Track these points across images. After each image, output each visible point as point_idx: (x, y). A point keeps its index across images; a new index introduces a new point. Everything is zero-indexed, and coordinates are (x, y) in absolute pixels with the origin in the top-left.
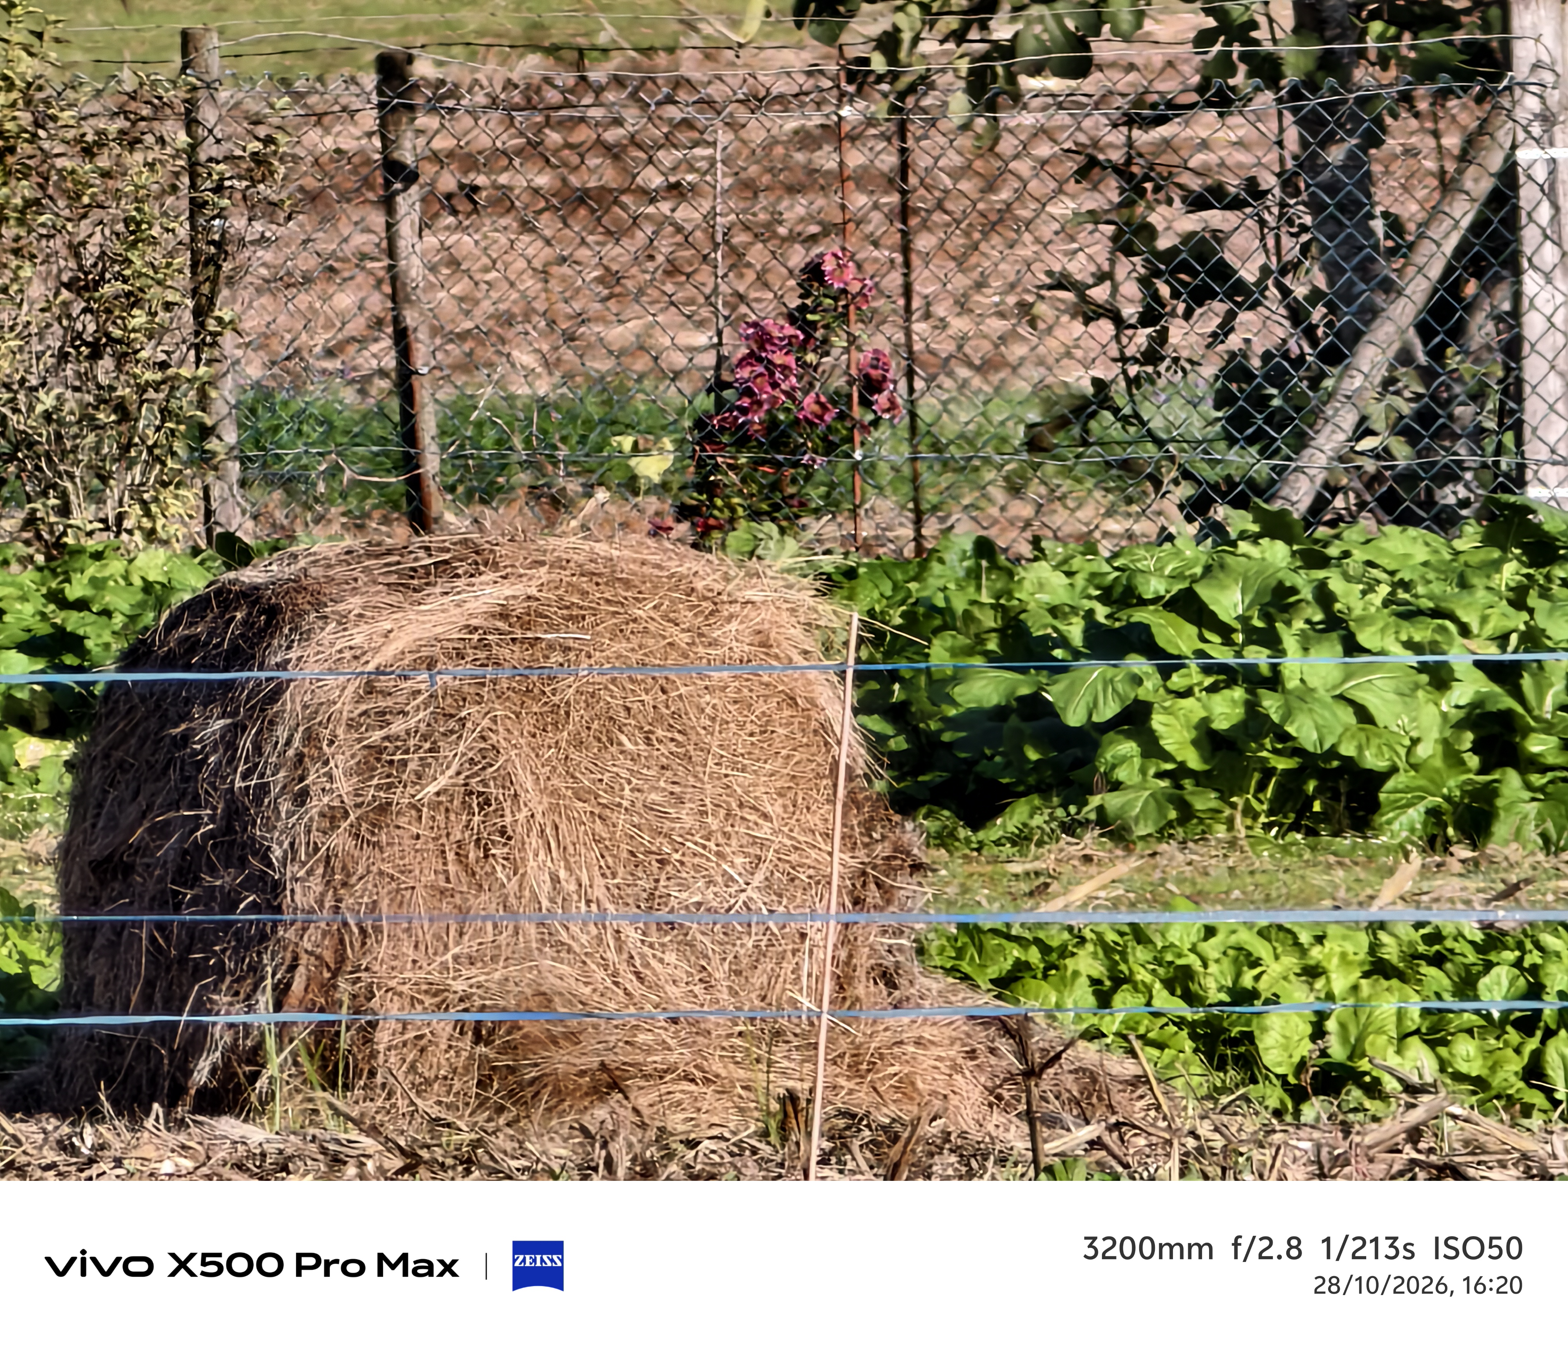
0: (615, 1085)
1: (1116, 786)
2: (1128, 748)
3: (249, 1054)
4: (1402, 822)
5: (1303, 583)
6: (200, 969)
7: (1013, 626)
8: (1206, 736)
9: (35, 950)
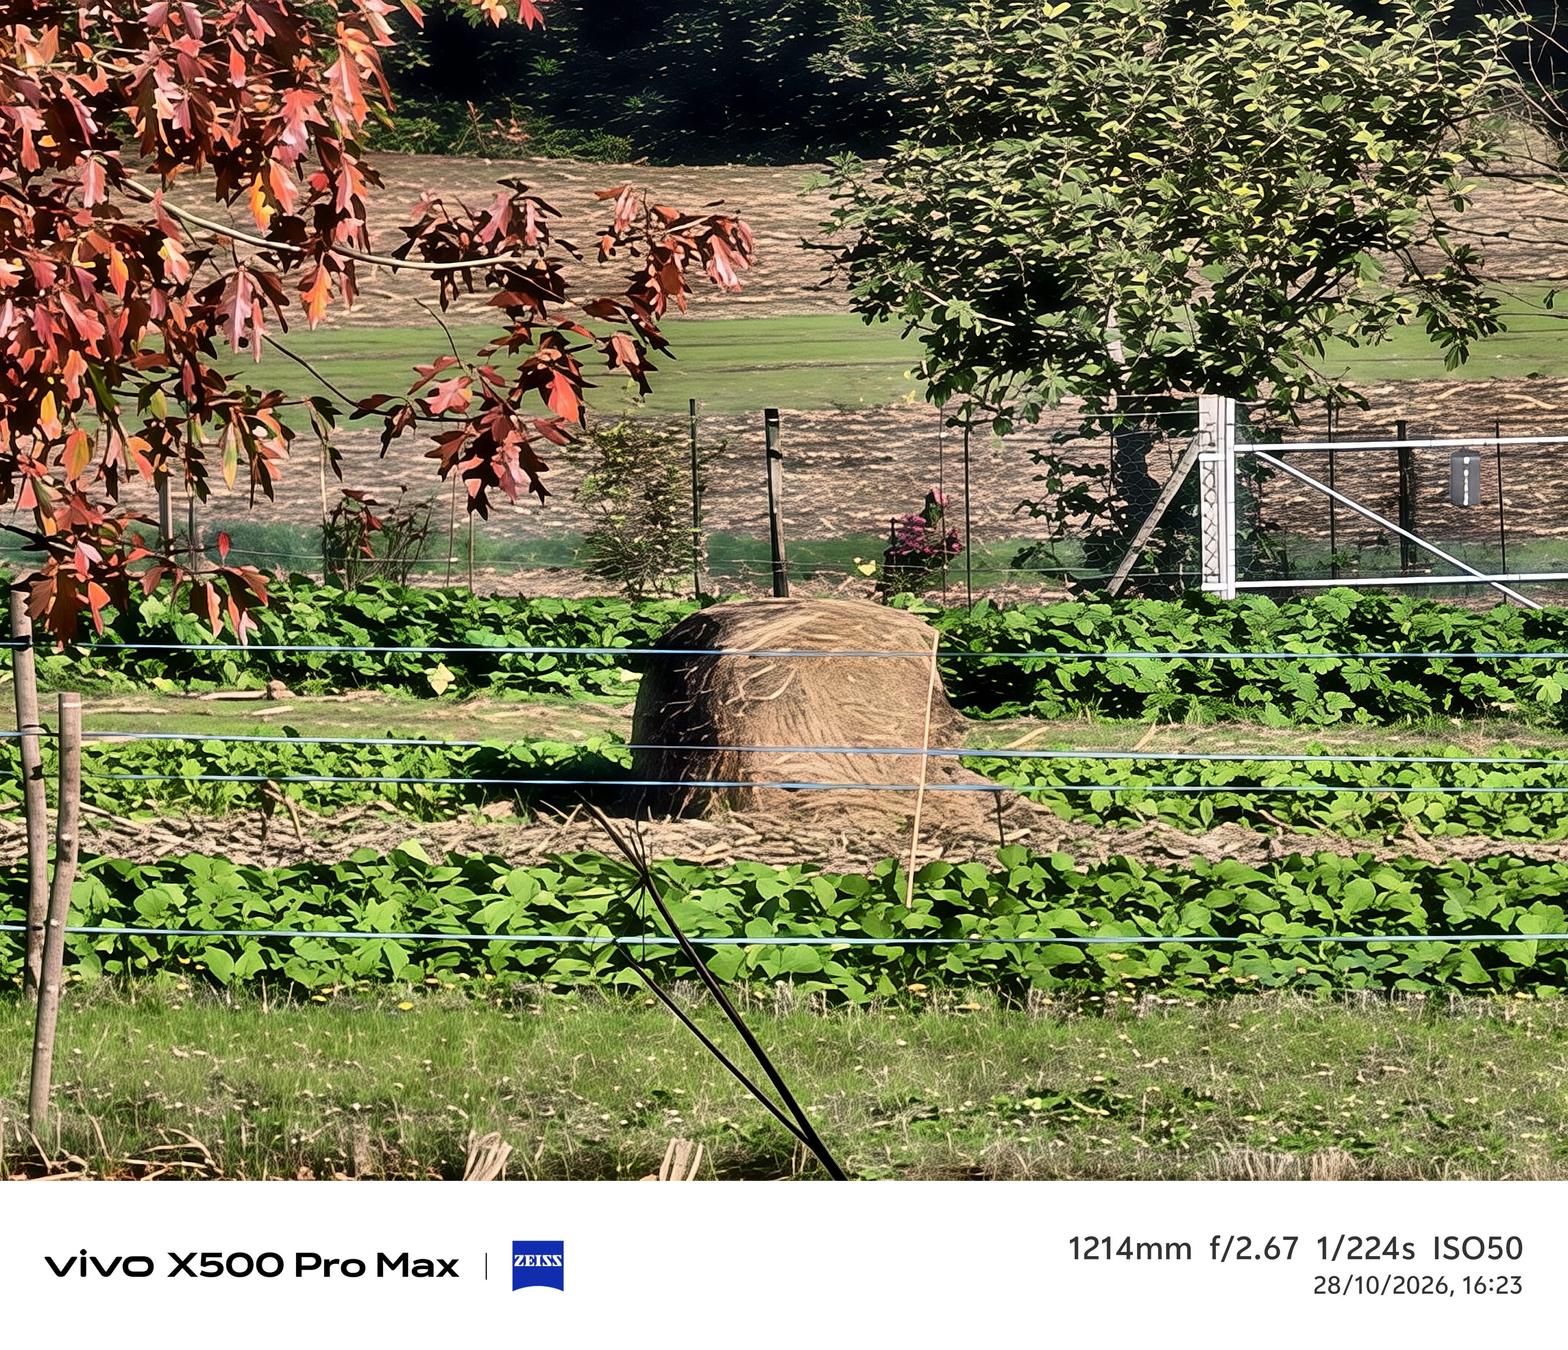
0: (842, 811)
1: (1041, 698)
2: (1046, 682)
3: (703, 796)
4: (1151, 714)
5: (1115, 621)
6: (686, 763)
7: (1004, 635)
8: (1077, 680)
9: (623, 754)
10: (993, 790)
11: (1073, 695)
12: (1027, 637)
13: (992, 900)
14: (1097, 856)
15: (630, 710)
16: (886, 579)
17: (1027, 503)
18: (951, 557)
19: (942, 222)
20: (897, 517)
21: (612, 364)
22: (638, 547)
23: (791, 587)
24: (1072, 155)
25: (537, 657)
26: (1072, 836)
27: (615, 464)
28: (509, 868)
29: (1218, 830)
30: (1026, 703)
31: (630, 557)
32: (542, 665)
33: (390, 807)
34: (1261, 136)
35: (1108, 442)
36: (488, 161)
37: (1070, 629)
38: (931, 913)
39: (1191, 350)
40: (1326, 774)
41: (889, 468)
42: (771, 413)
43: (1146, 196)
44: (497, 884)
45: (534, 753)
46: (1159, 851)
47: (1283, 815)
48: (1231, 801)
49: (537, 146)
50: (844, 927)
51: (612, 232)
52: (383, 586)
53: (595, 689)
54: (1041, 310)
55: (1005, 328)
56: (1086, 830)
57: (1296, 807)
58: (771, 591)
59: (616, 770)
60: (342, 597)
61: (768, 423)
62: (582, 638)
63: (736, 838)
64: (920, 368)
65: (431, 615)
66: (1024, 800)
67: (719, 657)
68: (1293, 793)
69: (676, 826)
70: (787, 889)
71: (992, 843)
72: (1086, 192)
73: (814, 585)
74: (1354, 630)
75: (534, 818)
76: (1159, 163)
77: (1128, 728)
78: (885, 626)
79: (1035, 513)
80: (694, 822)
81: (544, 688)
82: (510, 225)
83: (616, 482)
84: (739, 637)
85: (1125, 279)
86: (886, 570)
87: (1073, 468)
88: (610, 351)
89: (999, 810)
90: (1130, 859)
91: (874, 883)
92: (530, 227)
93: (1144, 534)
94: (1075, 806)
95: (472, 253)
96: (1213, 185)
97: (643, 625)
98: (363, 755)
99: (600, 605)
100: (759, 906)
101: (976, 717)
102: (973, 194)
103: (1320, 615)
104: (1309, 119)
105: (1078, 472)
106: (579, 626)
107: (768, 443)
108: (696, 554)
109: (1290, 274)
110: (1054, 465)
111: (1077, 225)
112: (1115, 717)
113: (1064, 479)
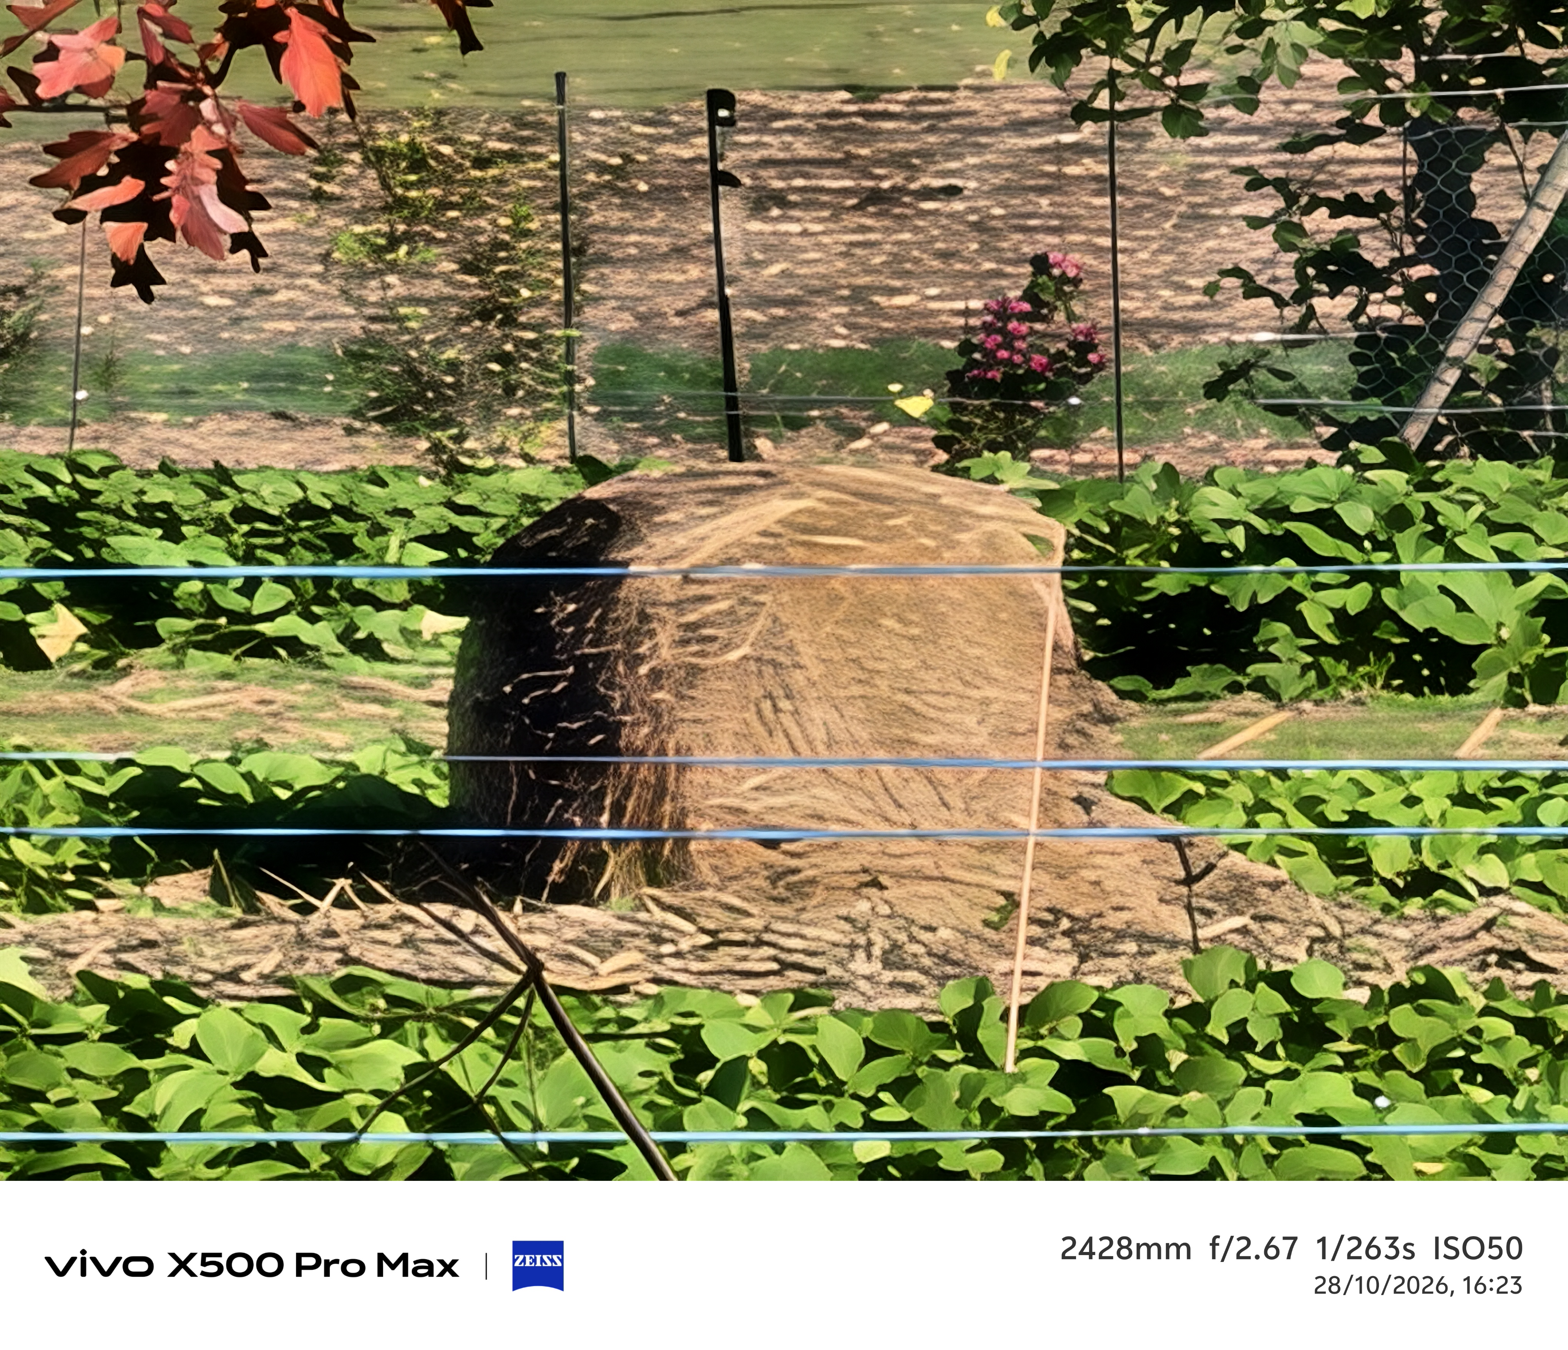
1: (1269, 659)
2: (1281, 629)
3: (592, 857)
4: (1489, 687)
5: (1416, 502)
6: (558, 792)
8: (1341, 621)
9: (429, 777)
10: (1175, 840)
12: (1238, 536)
13: (1176, 1058)
14: (1388, 968)
15: (443, 689)
16: (952, 425)
17: (1236, 272)
18: (1086, 379)
20: (976, 304)
22: (453, 366)
23: (763, 445)
25: (250, 587)
26: (1336, 930)
27: (401, 202)
28: (202, 1003)
30: (1241, 669)
31: (436, 385)
32: (260, 604)
35: (1396, 151)
37: (1327, 519)
38: (1053, 1084)
41: (958, 206)
44: (181, 1035)
45: (248, 777)
46: (1511, 957)
50: (878, 1115)
53: (371, 649)
58: (724, 454)
59: (415, 809)
61: (714, 120)
63: (658, 940)
64: (1019, 6)
65: (37, 508)
66: (1236, 859)
67: (618, 581)
69: (536, 919)
70: (764, 1041)
71: (1174, 944)
73: (805, 437)
75: (252, 907)
77: (1442, 714)
78: (954, 518)
79: (1253, 290)
80: (574, 911)
81: (265, 648)
83: (408, 237)
84: (660, 542)
86: (956, 408)
87: (1330, 203)
89: (1190, 880)
90: (1451, 973)
91: (937, 1027)
93: (1472, 331)
94: (1338, 871)
97: (465, 523)
99: (379, 482)
100: (706, 1077)
101: (1138, 696)
105: (1337, 209)
106: (341, 524)
107: (715, 157)
108: (570, 378)
110: (1291, 199)
112: (1418, 693)
113: (1309, 223)
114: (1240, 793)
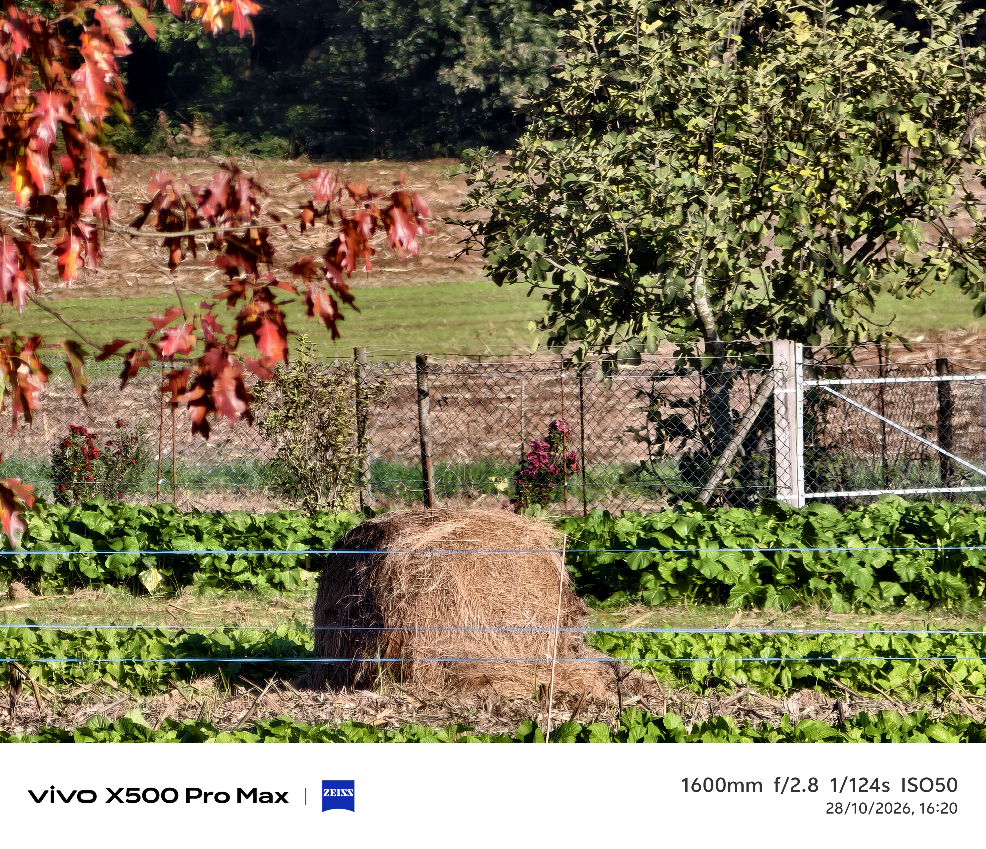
0: (488, 682)
1: (646, 589)
2: (651, 577)
3: (373, 671)
4: (736, 601)
5: (707, 525)
6: (358, 644)
7: (614, 538)
8: (675, 573)
9: (306, 638)
10: (611, 665)
11: (672, 586)
12: (633, 539)
14: (700, 717)
15: (311, 603)
16: (516, 494)
17: (631, 430)
18: (571, 475)
19: (559, 203)
21: (310, 313)
23: (436, 501)
24: (664, 145)
25: (231, 560)
29: (796, 695)
30: (634, 593)
32: (235, 568)
33: (115, 684)
34: (821, 127)
35: (697, 380)
36: (175, 160)
37: (670, 532)
39: (766, 303)
40: (885, 648)
42: (420, 361)
43: (726, 178)
45: (233, 638)
46: (749, 712)
47: (849, 683)
48: (806, 671)
49: (217, 147)
51: (310, 206)
52: (102, 503)
53: (280, 586)
54: (642, 272)
55: (612, 287)
56: (688, 696)
57: (861, 676)
59: (300, 650)
60: (70, 514)
62: (268, 544)
64: (543, 321)
65: (144, 528)
66: (637, 673)
67: (384, 556)
68: (857, 664)
69: (351, 696)
72: (678, 175)
74: (905, 532)
75: (234, 691)
76: (738, 150)
77: (719, 613)
78: (521, 531)
79: (639, 439)
80: (366, 693)
81: (236, 586)
82: (228, 201)
84: (400, 541)
85: (711, 246)
86: (517, 486)
88: (310, 303)
89: (618, 680)
90: (728, 719)
92: (244, 202)
93: (728, 454)
94: (679, 677)
95: (196, 224)
96: (781, 168)
97: (319, 534)
98: (92, 641)
99: (283, 517)
101: (594, 605)
102: (584, 178)
103: (875, 519)
104: (858, 114)
105: (674, 405)
107: (419, 384)
109: (845, 241)
110: (654, 400)
111: (669, 203)
112: (708, 604)
113: (661, 410)
114: (637, 644)
